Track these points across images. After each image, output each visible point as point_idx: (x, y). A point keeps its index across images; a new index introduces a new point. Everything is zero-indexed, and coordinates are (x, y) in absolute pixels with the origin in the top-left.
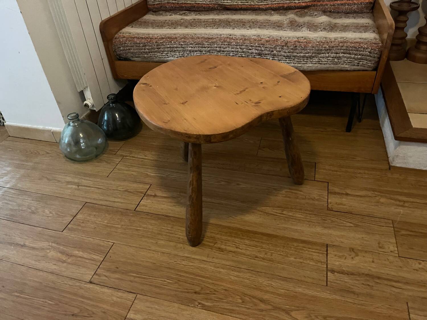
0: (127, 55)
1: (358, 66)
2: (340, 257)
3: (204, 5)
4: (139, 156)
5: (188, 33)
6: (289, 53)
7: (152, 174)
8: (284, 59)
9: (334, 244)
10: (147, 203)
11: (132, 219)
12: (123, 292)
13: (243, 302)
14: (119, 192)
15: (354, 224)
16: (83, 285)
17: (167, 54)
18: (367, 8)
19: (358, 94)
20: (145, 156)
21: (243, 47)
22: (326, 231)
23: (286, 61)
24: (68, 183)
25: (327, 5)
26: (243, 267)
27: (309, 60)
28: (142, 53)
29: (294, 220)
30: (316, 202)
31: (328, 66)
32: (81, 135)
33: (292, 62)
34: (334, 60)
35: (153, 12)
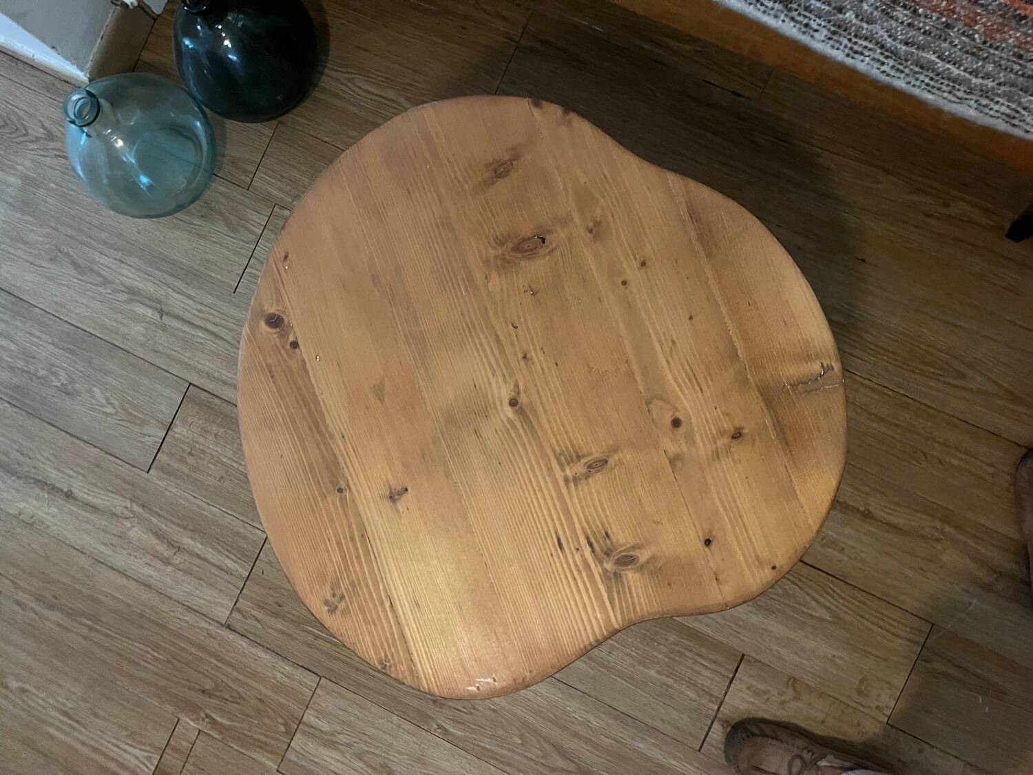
2: (757, 693)
9: (762, 657)
12: (292, 666)
13: (523, 744)
15: (836, 616)
16: (213, 629)
24: (133, 293)
27: (975, 98)
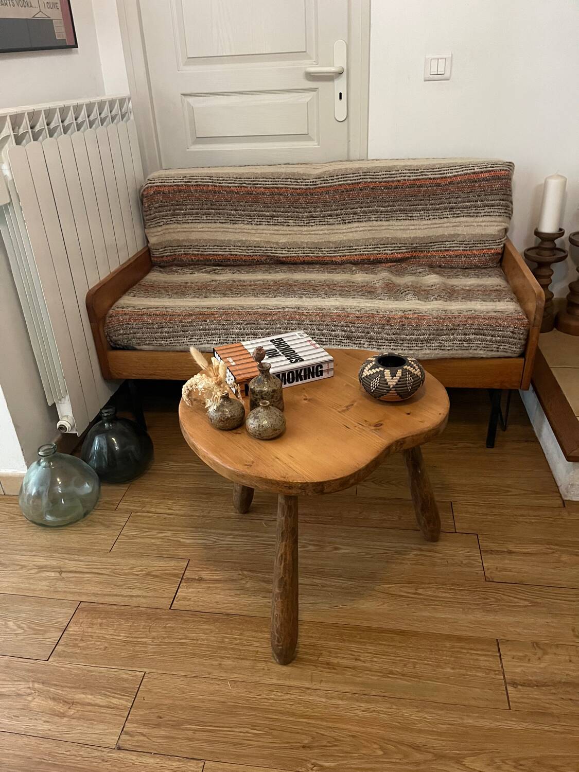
0: (129, 342)
1: (498, 351)
2: (521, 659)
3: (244, 258)
4: (158, 510)
5: (229, 305)
6: (394, 334)
7: (188, 541)
8: (388, 344)
9: (508, 638)
10: (188, 593)
11: (169, 625)
12: (179, 761)
13: (385, 754)
14: (135, 577)
15: (532, 602)
16: (106, 754)
17: (200, 340)
18: (492, 260)
19: (500, 390)
20: (169, 509)
21: (322, 327)
22: (490, 618)
23: (390, 346)
24: (41, 568)
25: (434, 257)
26: (373, 693)
27: (425, 344)
28: (156, 338)
29: (437, 603)
30: (467, 570)
31: (454, 352)
32: (58, 480)
33: (399, 348)
34: (462, 344)
35: (161, 267)
